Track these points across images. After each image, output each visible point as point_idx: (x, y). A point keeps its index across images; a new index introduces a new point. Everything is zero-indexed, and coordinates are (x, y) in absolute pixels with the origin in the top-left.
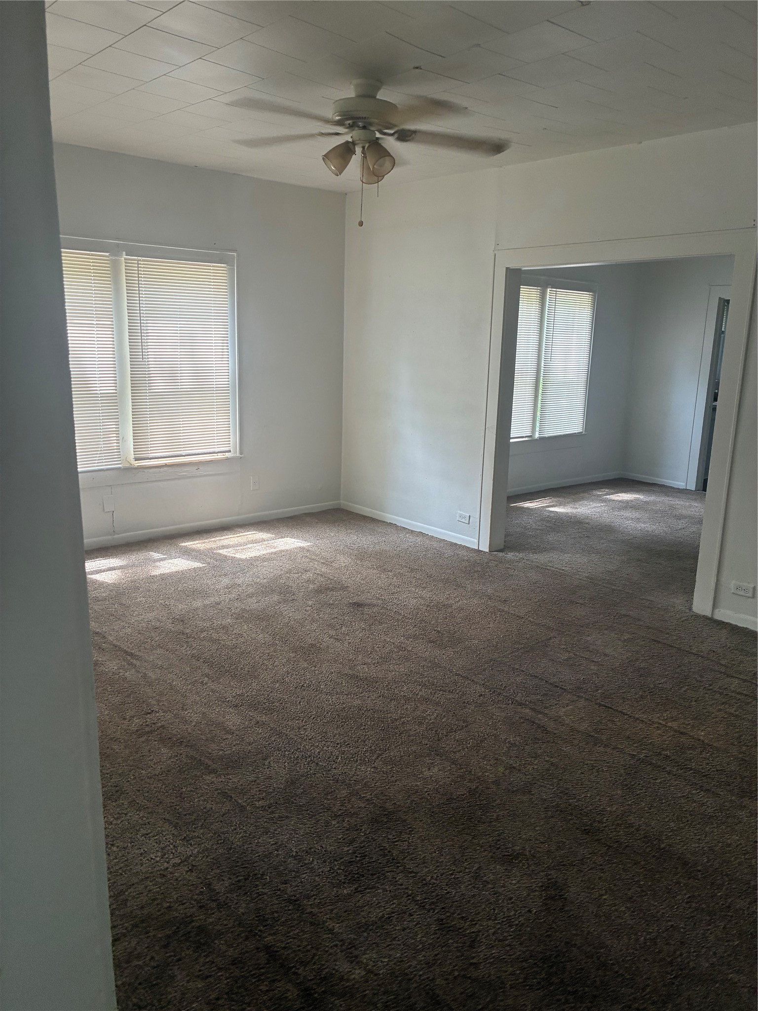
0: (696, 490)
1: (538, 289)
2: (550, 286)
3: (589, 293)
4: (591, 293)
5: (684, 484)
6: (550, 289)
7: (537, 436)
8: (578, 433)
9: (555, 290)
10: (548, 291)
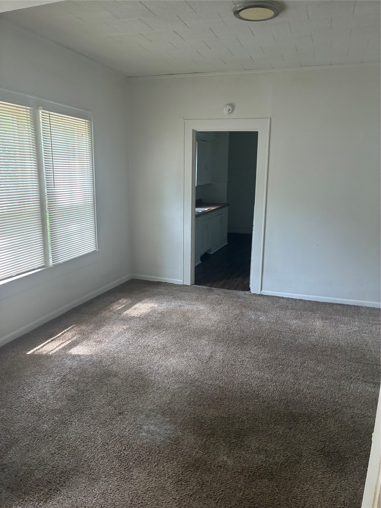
0: (192, 285)
1: (28, 109)
2: (41, 107)
3: (85, 120)
4: (87, 121)
5: (182, 281)
6: (43, 111)
7: (51, 263)
8: (92, 252)
9: (48, 112)
10: (40, 112)
